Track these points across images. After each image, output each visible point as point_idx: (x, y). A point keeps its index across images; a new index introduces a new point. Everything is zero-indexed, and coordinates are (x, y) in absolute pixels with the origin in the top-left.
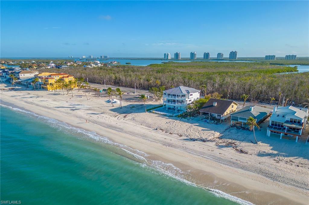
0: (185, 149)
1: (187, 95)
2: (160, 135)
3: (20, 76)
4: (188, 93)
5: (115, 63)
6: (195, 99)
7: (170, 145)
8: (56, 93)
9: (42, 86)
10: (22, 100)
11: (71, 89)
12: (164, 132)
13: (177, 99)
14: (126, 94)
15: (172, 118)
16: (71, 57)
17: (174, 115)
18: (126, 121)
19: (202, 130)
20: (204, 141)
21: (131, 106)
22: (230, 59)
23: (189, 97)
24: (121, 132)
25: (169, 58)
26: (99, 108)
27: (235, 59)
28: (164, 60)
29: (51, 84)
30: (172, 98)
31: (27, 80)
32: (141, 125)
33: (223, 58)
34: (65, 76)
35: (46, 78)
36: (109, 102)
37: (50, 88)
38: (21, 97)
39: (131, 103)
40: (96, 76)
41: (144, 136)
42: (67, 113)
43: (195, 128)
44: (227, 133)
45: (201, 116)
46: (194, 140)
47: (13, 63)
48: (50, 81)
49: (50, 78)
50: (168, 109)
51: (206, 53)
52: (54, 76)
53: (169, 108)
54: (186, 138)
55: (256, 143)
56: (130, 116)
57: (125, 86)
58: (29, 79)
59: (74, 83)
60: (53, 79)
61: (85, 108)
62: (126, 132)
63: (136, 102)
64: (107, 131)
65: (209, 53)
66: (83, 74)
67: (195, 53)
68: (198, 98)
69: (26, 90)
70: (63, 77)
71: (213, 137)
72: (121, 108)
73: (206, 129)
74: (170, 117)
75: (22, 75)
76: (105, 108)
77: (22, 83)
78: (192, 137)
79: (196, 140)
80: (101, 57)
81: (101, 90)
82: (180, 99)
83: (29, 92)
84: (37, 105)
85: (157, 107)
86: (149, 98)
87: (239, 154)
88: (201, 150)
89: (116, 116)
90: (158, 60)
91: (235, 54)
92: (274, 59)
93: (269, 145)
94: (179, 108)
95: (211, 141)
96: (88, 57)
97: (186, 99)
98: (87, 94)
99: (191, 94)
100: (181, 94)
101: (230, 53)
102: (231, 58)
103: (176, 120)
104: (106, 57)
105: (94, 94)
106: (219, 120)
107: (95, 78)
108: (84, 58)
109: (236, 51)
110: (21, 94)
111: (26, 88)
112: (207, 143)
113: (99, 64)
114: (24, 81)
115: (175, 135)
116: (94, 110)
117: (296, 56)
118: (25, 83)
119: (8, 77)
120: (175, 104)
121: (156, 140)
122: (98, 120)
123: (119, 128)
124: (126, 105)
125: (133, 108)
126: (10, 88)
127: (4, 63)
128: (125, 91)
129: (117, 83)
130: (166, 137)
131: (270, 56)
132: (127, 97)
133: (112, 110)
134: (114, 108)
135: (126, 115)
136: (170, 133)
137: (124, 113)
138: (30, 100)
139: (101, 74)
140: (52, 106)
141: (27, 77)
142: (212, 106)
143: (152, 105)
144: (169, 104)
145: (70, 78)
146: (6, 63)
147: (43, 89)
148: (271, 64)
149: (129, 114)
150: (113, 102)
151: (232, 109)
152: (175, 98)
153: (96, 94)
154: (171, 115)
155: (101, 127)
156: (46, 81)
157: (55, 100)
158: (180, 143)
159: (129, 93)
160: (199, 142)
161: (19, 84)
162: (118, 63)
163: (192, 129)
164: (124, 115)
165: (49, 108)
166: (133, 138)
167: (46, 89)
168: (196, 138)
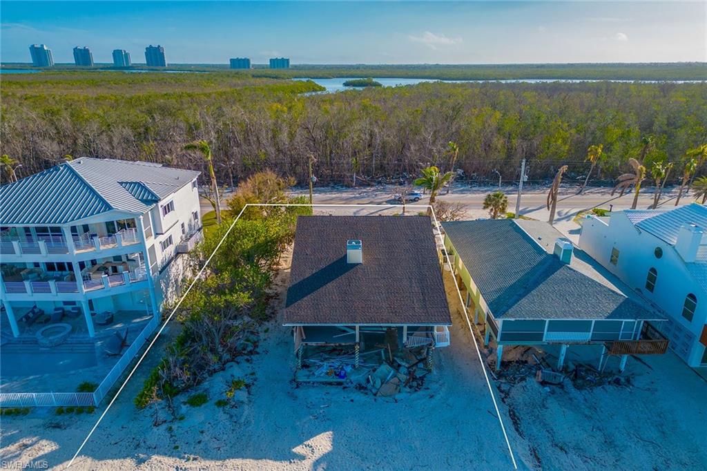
1: (146, 214)
4: (147, 202)
6: (186, 227)
13: (74, 253)
22: (151, 67)
23: (157, 224)
27: (162, 65)
30: (38, 252)
33: (130, 65)
50: (21, 330)
51: (80, 50)
65: (88, 50)
67: (45, 48)
68: (195, 215)
91: (160, 53)
92: (249, 67)
99: (164, 202)
100: (97, 220)
101: (145, 51)
102: (152, 65)
109: (159, 46)
117: (288, 60)
120: (74, 289)
131: (238, 60)
144: (18, 296)
148: (253, 76)
152: (65, 250)
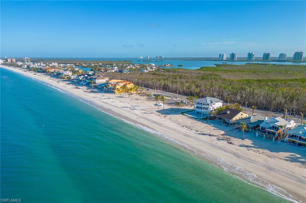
0: (196, 139)
1: (210, 104)
2: (184, 130)
3: (96, 81)
5: (168, 65)
6: (218, 108)
7: (188, 136)
8: (121, 96)
9: (111, 90)
10: (100, 101)
11: (131, 94)
12: (187, 128)
13: (203, 106)
14: (170, 99)
15: (197, 120)
16: (130, 57)
17: (198, 118)
18: (165, 120)
19: (214, 129)
20: (211, 135)
21: (171, 109)
22: (294, 61)
23: (212, 105)
24: (160, 126)
25: (225, 58)
26: (149, 109)
27: (300, 60)
28: (218, 60)
29: (117, 89)
30: (200, 105)
31: (100, 85)
32: (174, 123)
33: (286, 59)
34: (127, 83)
35: (115, 85)
36: (156, 105)
37: (117, 92)
38: (99, 98)
39: (172, 107)
40: (150, 82)
41: (174, 130)
42: (129, 111)
43: (209, 127)
44: (230, 132)
45: (217, 120)
46: (204, 135)
47: (85, 65)
48: (118, 87)
49: (117, 85)
50: (196, 113)
51: (266, 54)
52: (120, 83)
53: (198, 113)
54: (200, 133)
55: (244, 139)
56: (168, 116)
57: (171, 92)
58: (103, 84)
59: (134, 88)
60: (119, 86)
61: (140, 109)
62: (163, 127)
63: (176, 106)
64: (152, 125)
65: (269, 54)
66: (140, 80)
67: (253, 53)
68: (221, 106)
69: (101, 92)
70: (126, 84)
71: (218, 134)
72: (164, 110)
73: (217, 129)
74: (196, 119)
75: (98, 80)
76: (153, 109)
77: (98, 87)
78: (204, 133)
79: (206, 135)
80: (157, 57)
81: (152, 95)
82: (205, 106)
83: (103, 94)
84: (110, 105)
85: (189, 111)
86: (186, 103)
87: (228, 144)
88: (206, 140)
89: (159, 116)
90: (212, 60)
91: (301, 55)
93: (252, 141)
94: (205, 113)
95: (215, 136)
96: (145, 57)
97: (210, 107)
98: (142, 97)
99: (214, 103)
100: (206, 103)
101: (294, 54)
102: (295, 59)
103: (199, 121)
104: (161, 57)
105: (147, 98)
106: (229, 123)
107: (149, 84)
108: (141, 59)
109: (301, 52)
110: (98, 96)
111: (101, 91)
112: (212, 137)
113: (154, 66)
114: (99, 85)
115: (193, 131)
116: (146, 110)
118: (100, 87)
119: (87, 81)
120: (202, 110)
121: (180, 132)
122: (148, 118)
123: (160, 124)
124: (168, 108)
125: (172, 111)
126: (90, 90)
127: (79, 65)
128: (170, 96)
129: (165, 88)
130: (187, 131)
132: (170, 102)
133: (157, 111)
134: (159, 110)
135: (166, 116)
136: (191, 129)
137: (165, 114)
138: (105, 101)
139: (154, 80)
140: (119, 106)
141: (101, 83)
142: (226, 113)
143: (187, 109)
144: (197, 110)
145: (130, 84)
146: (80, 65)
147: (112, 92)
149: (168, 115)
150: (159, 106)
151: (242, 116)
153: (148, 98)
154: (197, 117)
155: (149, 122)
156: (114, 87)
157: (121, 102)
158: (195, 136)
159: (172, 98)
160: (207, 136)
161: (96, 87)
162: (171, 65)
163: (207, 128)
164: (165, 115)
165: (118, 108)
166: (167, 130)
167: (114, 93)
168: (207, 133)
